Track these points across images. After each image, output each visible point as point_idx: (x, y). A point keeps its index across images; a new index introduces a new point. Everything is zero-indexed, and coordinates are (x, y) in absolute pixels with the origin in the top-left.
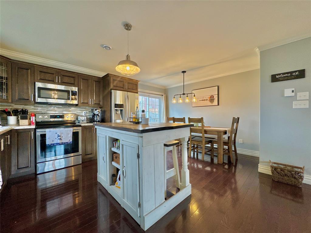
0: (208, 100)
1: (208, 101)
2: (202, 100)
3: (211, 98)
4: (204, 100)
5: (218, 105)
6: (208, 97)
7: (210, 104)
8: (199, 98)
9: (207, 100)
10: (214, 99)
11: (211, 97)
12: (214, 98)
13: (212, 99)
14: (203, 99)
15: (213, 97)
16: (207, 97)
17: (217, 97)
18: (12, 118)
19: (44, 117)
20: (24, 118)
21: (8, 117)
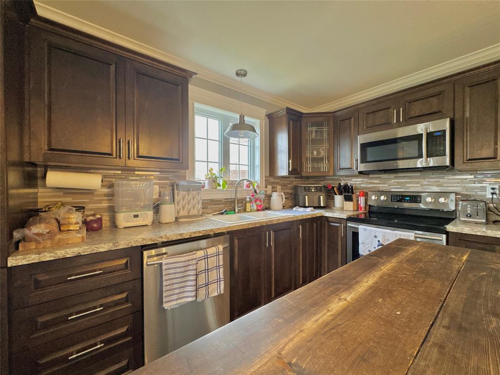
18: (338, 199)
19: (379, 198)
20: (348, 199)
21: (335, 196)
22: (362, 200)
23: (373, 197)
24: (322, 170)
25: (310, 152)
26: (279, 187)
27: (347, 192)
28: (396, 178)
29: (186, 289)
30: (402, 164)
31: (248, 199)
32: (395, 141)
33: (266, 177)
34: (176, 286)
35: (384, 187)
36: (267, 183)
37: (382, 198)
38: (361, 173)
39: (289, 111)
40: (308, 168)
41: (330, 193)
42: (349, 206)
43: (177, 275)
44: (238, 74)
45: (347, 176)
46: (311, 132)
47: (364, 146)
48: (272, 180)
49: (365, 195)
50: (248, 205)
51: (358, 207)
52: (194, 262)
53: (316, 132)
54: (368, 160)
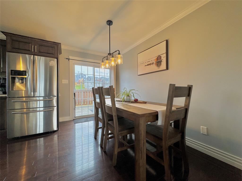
0: (155, 63)
2: (148, 65)
3: (157, 60)
4: (150, 64)
5: (167, 68)
9: (153, 64)
10: (161, 61)
11: (157, 58)
14: (149, 63)
16: (153, 59)
17: (165, 58)
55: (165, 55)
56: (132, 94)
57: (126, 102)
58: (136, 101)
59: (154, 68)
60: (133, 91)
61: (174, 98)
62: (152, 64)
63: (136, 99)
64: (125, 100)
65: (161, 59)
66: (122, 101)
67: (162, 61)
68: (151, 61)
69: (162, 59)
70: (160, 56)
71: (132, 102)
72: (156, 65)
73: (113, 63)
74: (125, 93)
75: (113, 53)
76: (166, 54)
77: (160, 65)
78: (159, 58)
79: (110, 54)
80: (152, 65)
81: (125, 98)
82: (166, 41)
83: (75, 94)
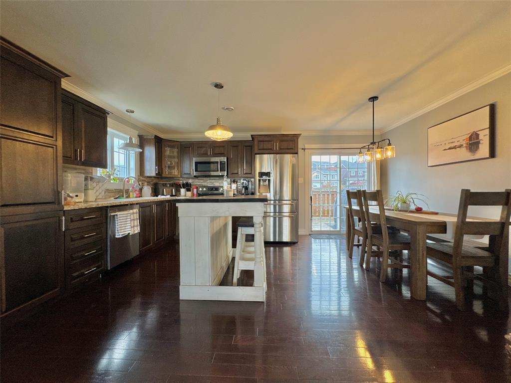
0: (464, 145)
1: (464, 149)
2: (450, 149)
3: (470, 140)
4: (455, 148)
6: (463, 139)
7: (468, 155)
8: (443, 144)
9: (461, 146)
10: (479, 143)
11: (471, 137)
12: (480, 138)
13: (473, 143)
14: (452, 145)
15: (478, 135)
16: (461, 139)
17: (488, 137)
18: (183, 191)
19: (203, 189)
20: (188, 190)
21: (181, 189)
22: (195, 190)
23: (200, 189)
24: (173, 173)
25: (167, 162)
26: (146, 183)
27: (188, 187)
28: (210, 180)
29: (127, 227)
30: (213, 173)
31: (130, 190)
32: (209, 163)
33: (138, 176)
34: (123, 226)
35: (205, 184)
36: (139, 180)
37: (204, 189)
38: (195, 176)
39: (157, 138)
40: (166, 172)
41: (178, 187)
42: (189, 194)
43: (123, 221)
44: (127, 111)
45: (187, 178)
46: (168, 151)
47: (196, 163)
48: (142, 178)
49: (197, 188)
50: (131, 194)
51: (193, 195)
52: (130, 215)
53: (170, 151)
54: (199, 170)
55: (487, 132)
56: (411, 200)
57: (400, 211)
58: (419, 211)
59: (464, 154)
60: (413, 196)
61: (469, 207)
62: (458, 147)
63: (419, 208)
64: (400, 209)
65: (478, 139)
66: (393, 210)
67: (481, 142)
68: (458, 141)
69: (480, 139)
70: (476, 133)
71: (412, 212)
72: (467, 149)
73: (379, 156)
74: (399, 198)
75: (378, 142)
76: (488, 129)
77: (476, 150)
78: (474, 136)
79: (373, 143)
80: (459, 149)
81: (399, 205)
82: (488, 106)
83: (311, 197)
